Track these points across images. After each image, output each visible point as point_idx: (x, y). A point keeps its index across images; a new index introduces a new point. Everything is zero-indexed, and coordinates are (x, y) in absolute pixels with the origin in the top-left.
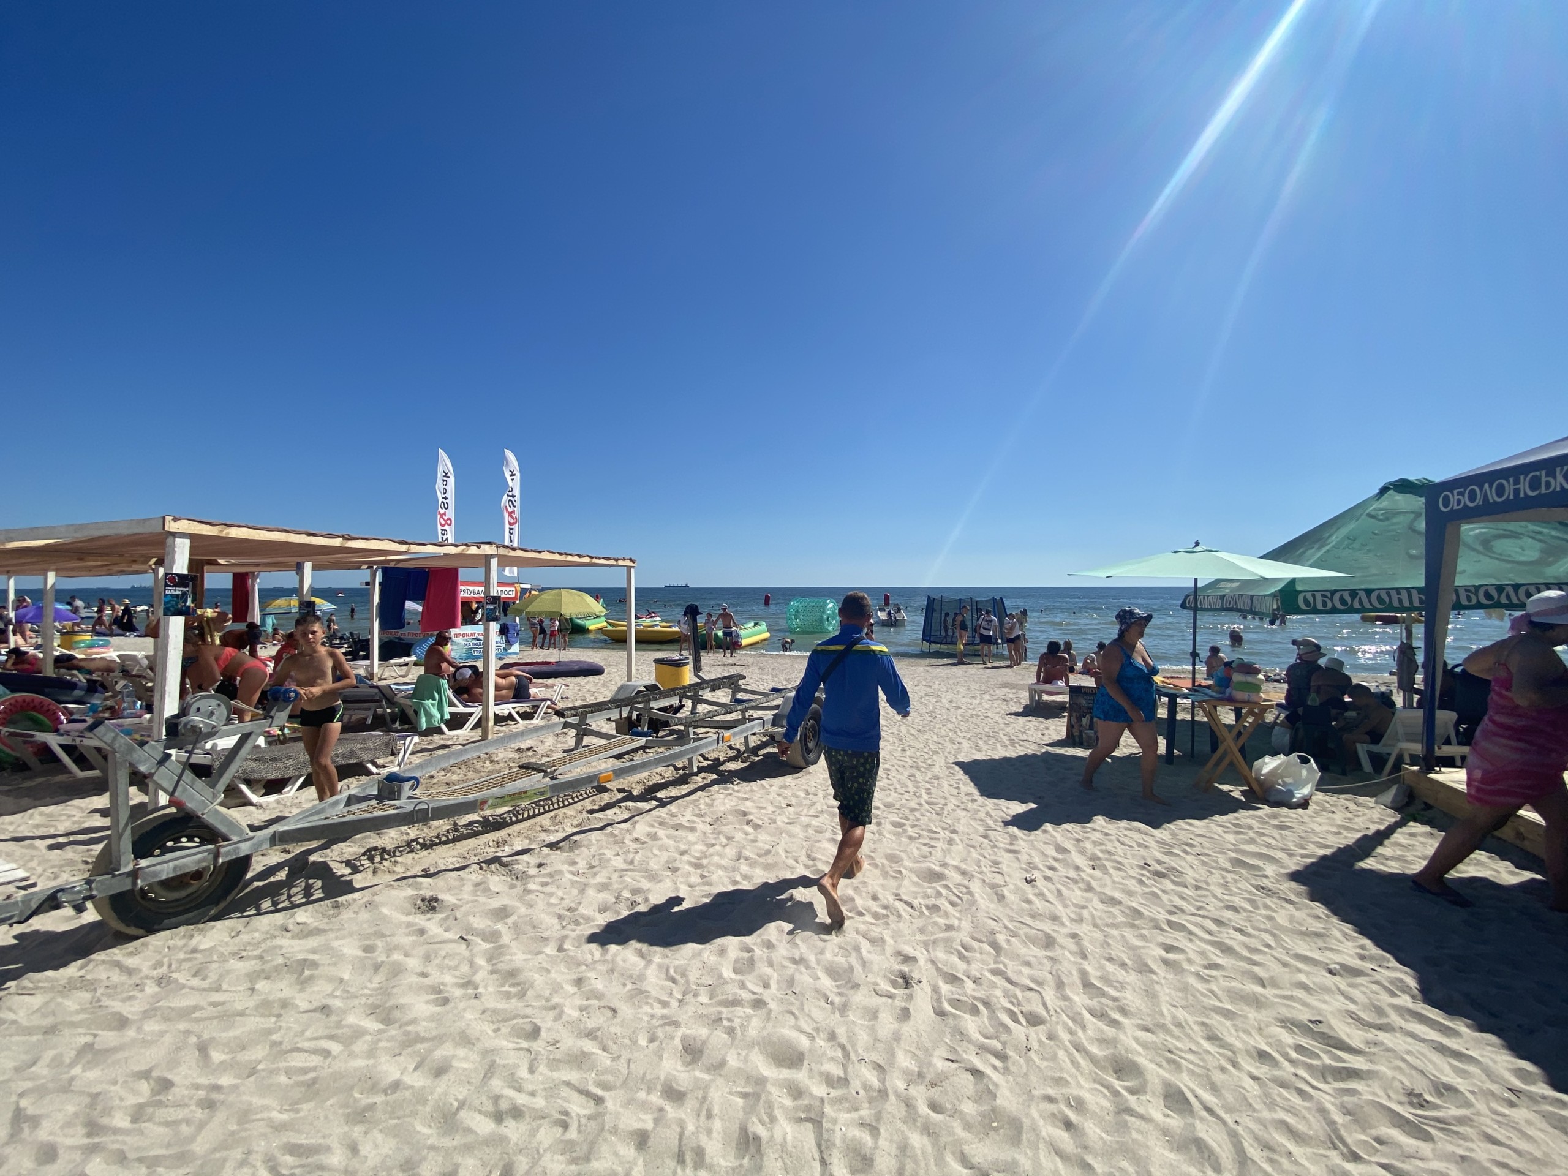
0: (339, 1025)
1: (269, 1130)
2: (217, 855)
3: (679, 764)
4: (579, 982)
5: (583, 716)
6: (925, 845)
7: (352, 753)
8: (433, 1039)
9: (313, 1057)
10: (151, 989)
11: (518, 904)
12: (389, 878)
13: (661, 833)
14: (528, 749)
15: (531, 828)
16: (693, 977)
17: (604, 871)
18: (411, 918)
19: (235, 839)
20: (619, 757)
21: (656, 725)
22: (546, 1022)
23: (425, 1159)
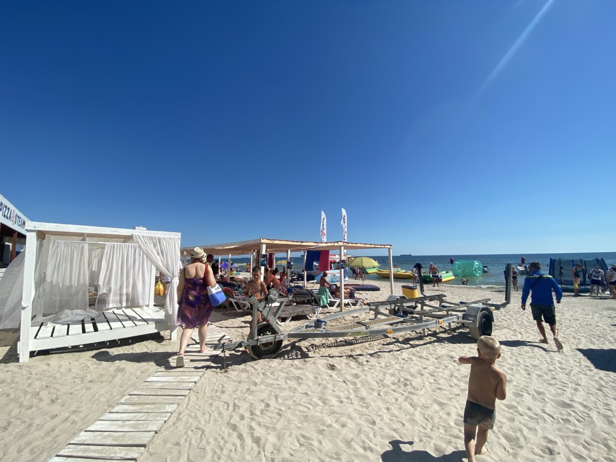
0: (311, 400)
1: (295, 428)
2: (275, 338)
3: (418, 331)
4: (388, 409)
5: (377, 306)
6: (559, 389)
7: (303, 311)
8: (340, 414)
9: (305, 408)
10: (262, 376)
11: (361, 374)
12: (318, 355)
13: (414, 358)
14: (357, 317)
15: (362, 346)
16: (436, 420)
17: (392, 369)
18: (327, 370)
19: (280, 334)
20: (391, 324)
21: (406, 313)
22: (378, 420)
23: (342, 454)
